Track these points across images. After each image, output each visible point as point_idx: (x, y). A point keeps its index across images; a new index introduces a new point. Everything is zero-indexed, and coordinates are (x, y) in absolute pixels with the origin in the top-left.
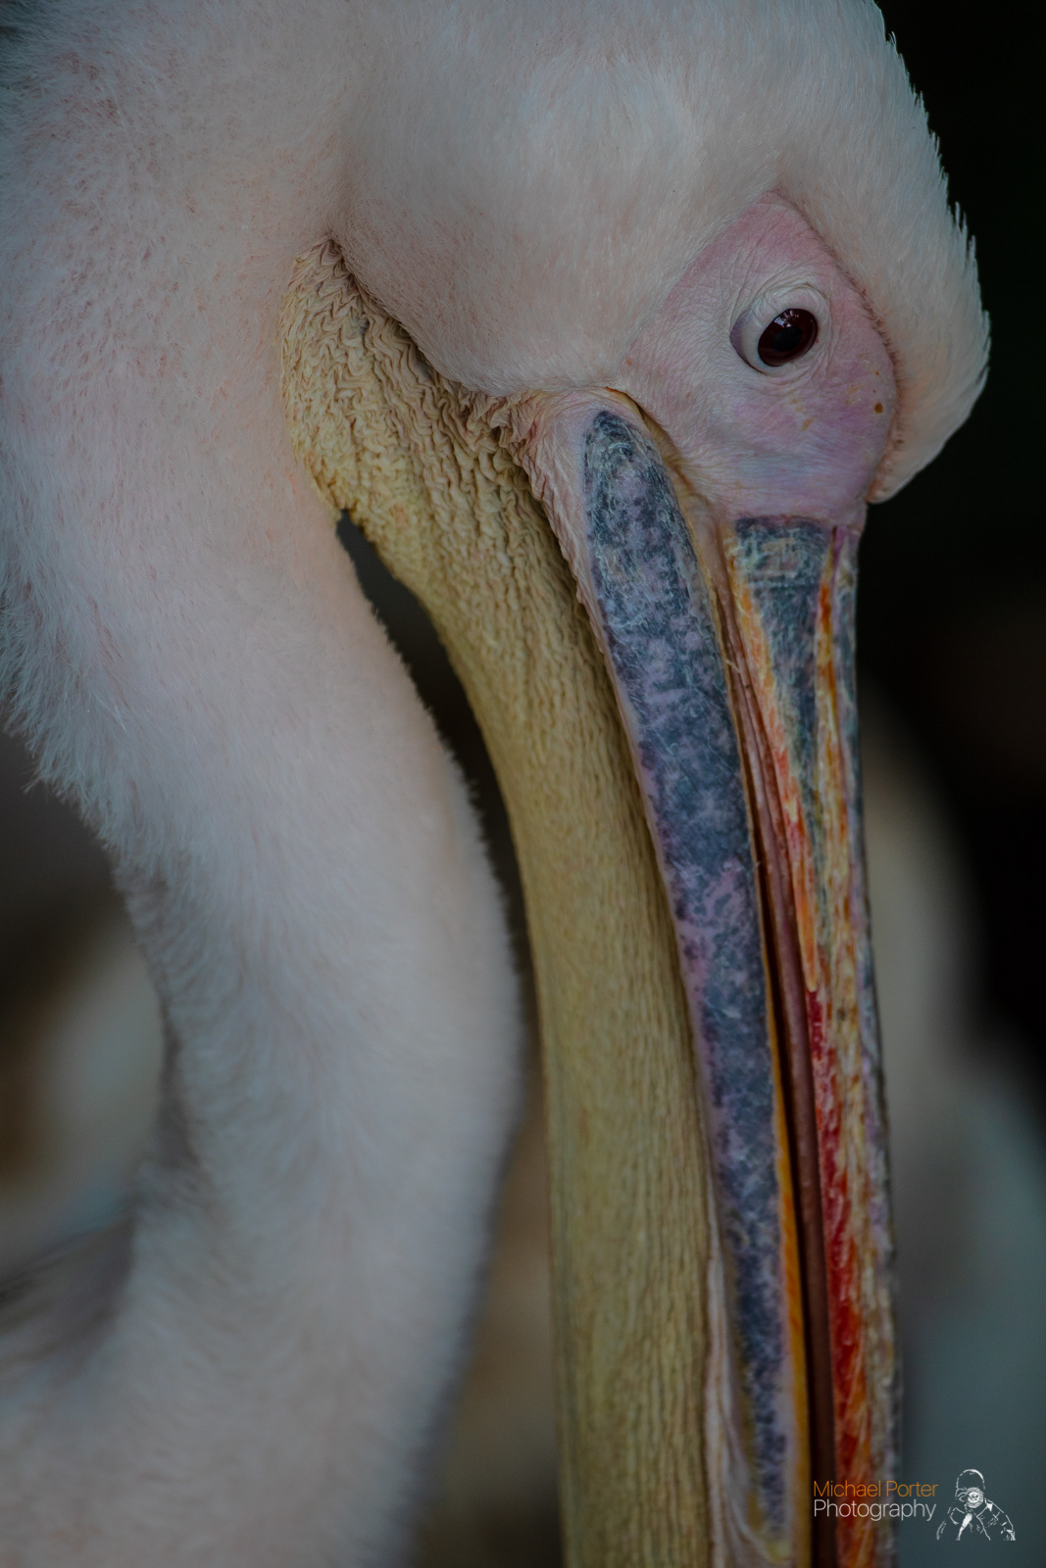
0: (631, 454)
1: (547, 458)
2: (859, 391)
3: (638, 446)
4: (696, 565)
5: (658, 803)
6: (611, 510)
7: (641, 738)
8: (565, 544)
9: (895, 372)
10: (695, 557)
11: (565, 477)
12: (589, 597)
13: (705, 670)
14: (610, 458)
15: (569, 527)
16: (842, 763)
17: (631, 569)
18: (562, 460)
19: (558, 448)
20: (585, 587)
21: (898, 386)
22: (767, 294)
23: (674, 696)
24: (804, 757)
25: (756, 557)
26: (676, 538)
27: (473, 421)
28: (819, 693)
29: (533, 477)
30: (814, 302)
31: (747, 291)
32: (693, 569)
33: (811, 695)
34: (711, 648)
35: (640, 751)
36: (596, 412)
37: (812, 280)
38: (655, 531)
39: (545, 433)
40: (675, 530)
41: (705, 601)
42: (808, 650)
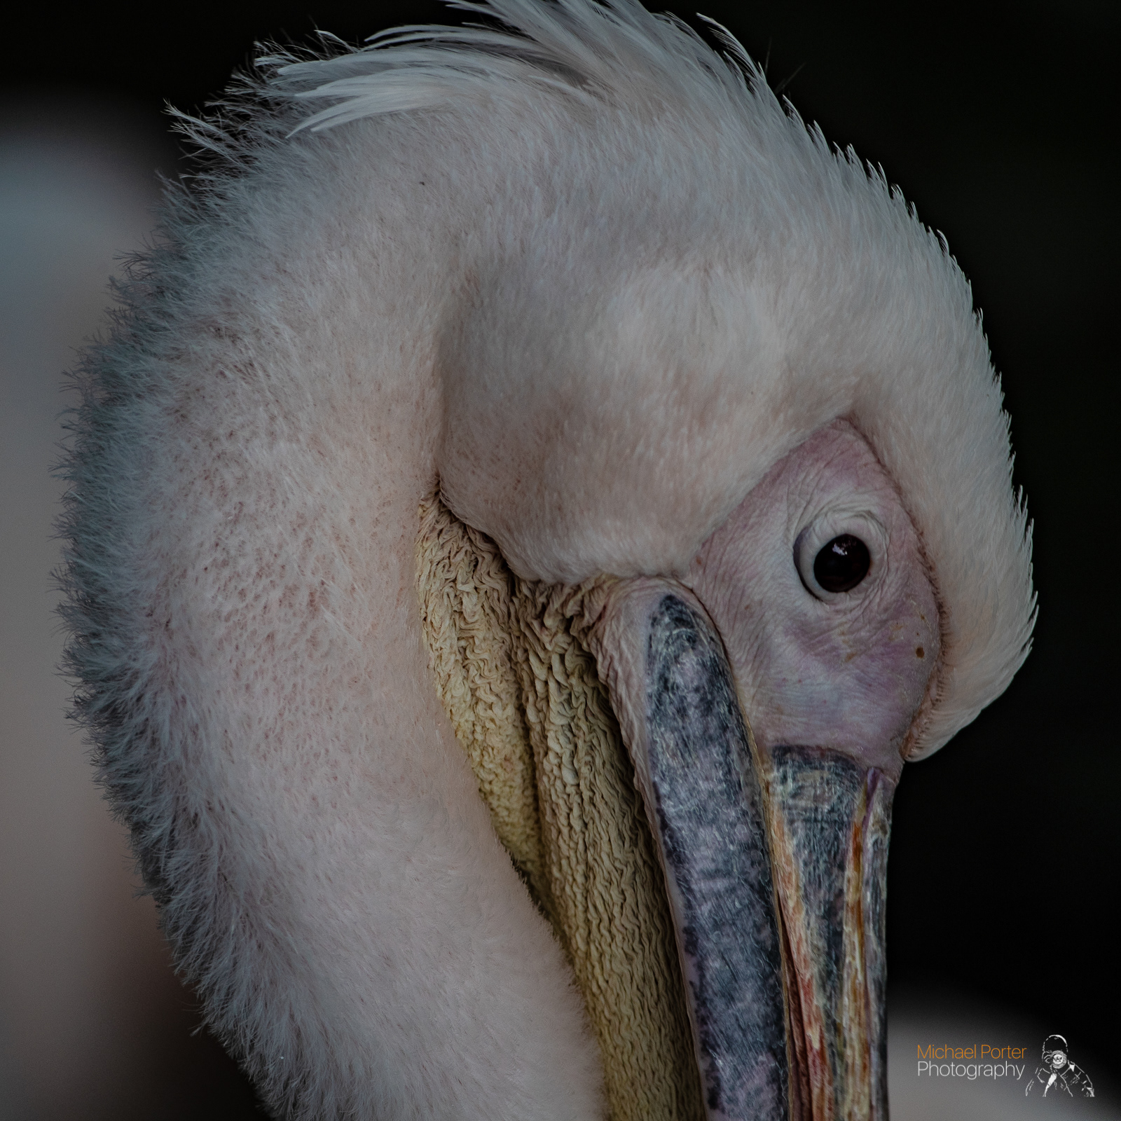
0: (694, 642)
1: (614, 639)
2: (902, 629)
3: (702, 635)
4: (750, 761)
5: (698, 990)
6: (671, 695)
7: (685, 923)
8: (625, 725)
9: (941, 626)
10: (750, 754)
11: (629, 657)
12: (645, 779)
13: (753, 864)
14: (673, 643)
15: (630, 707)
16: (867, 1005)
17: (686, 755)
18: (627, 640)
19: (625, 629)
20: (641, 769)
21: (942, 641)
22: (829, 514)
23: (720, 884)
24: (828, 988)
25: (791, 785)
26: (733, 731)
27: (549, 616)
28: (847, 929)
29: (600, 659)
30: (871, 533)
31: (811, 508)
32: (747, 764)
33: (839, 930)
34: (759, 844)
35: (684, 936)
36: (663, 596)
37: (875, 510)
38: (712, 720)
39: (613, 614)
40: (732, 723)
41: (757, 798)
42: (837, 884)
